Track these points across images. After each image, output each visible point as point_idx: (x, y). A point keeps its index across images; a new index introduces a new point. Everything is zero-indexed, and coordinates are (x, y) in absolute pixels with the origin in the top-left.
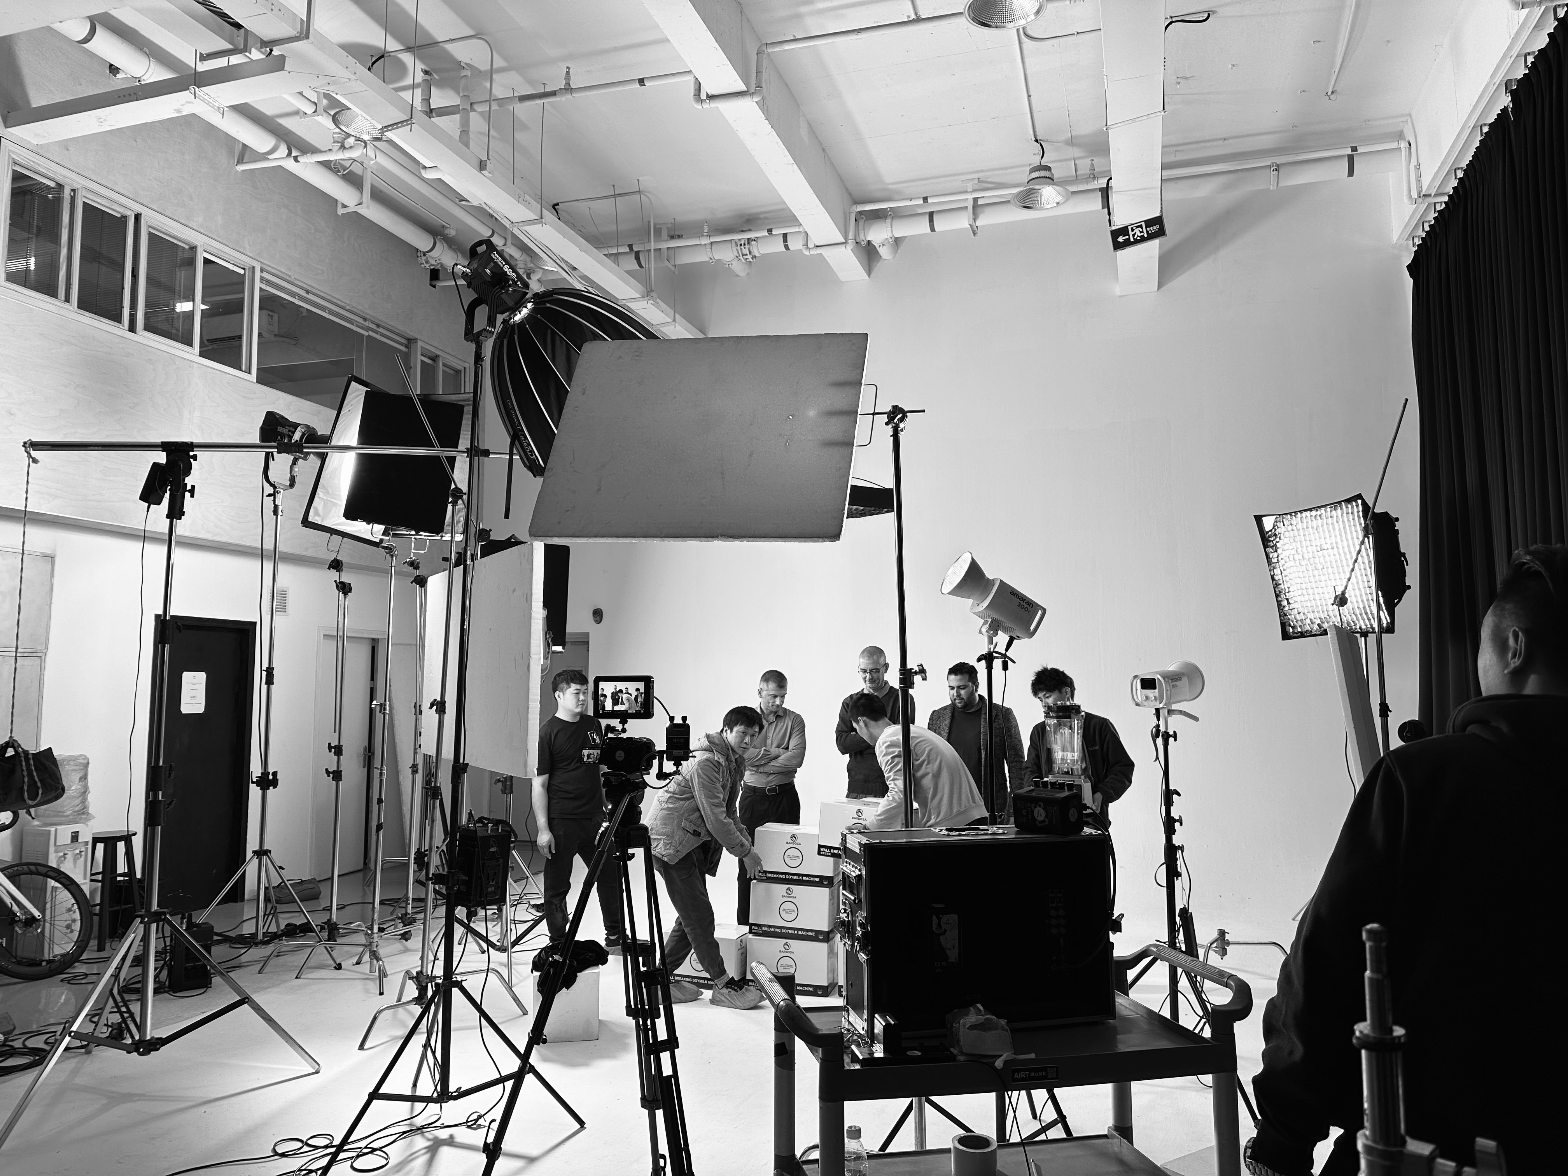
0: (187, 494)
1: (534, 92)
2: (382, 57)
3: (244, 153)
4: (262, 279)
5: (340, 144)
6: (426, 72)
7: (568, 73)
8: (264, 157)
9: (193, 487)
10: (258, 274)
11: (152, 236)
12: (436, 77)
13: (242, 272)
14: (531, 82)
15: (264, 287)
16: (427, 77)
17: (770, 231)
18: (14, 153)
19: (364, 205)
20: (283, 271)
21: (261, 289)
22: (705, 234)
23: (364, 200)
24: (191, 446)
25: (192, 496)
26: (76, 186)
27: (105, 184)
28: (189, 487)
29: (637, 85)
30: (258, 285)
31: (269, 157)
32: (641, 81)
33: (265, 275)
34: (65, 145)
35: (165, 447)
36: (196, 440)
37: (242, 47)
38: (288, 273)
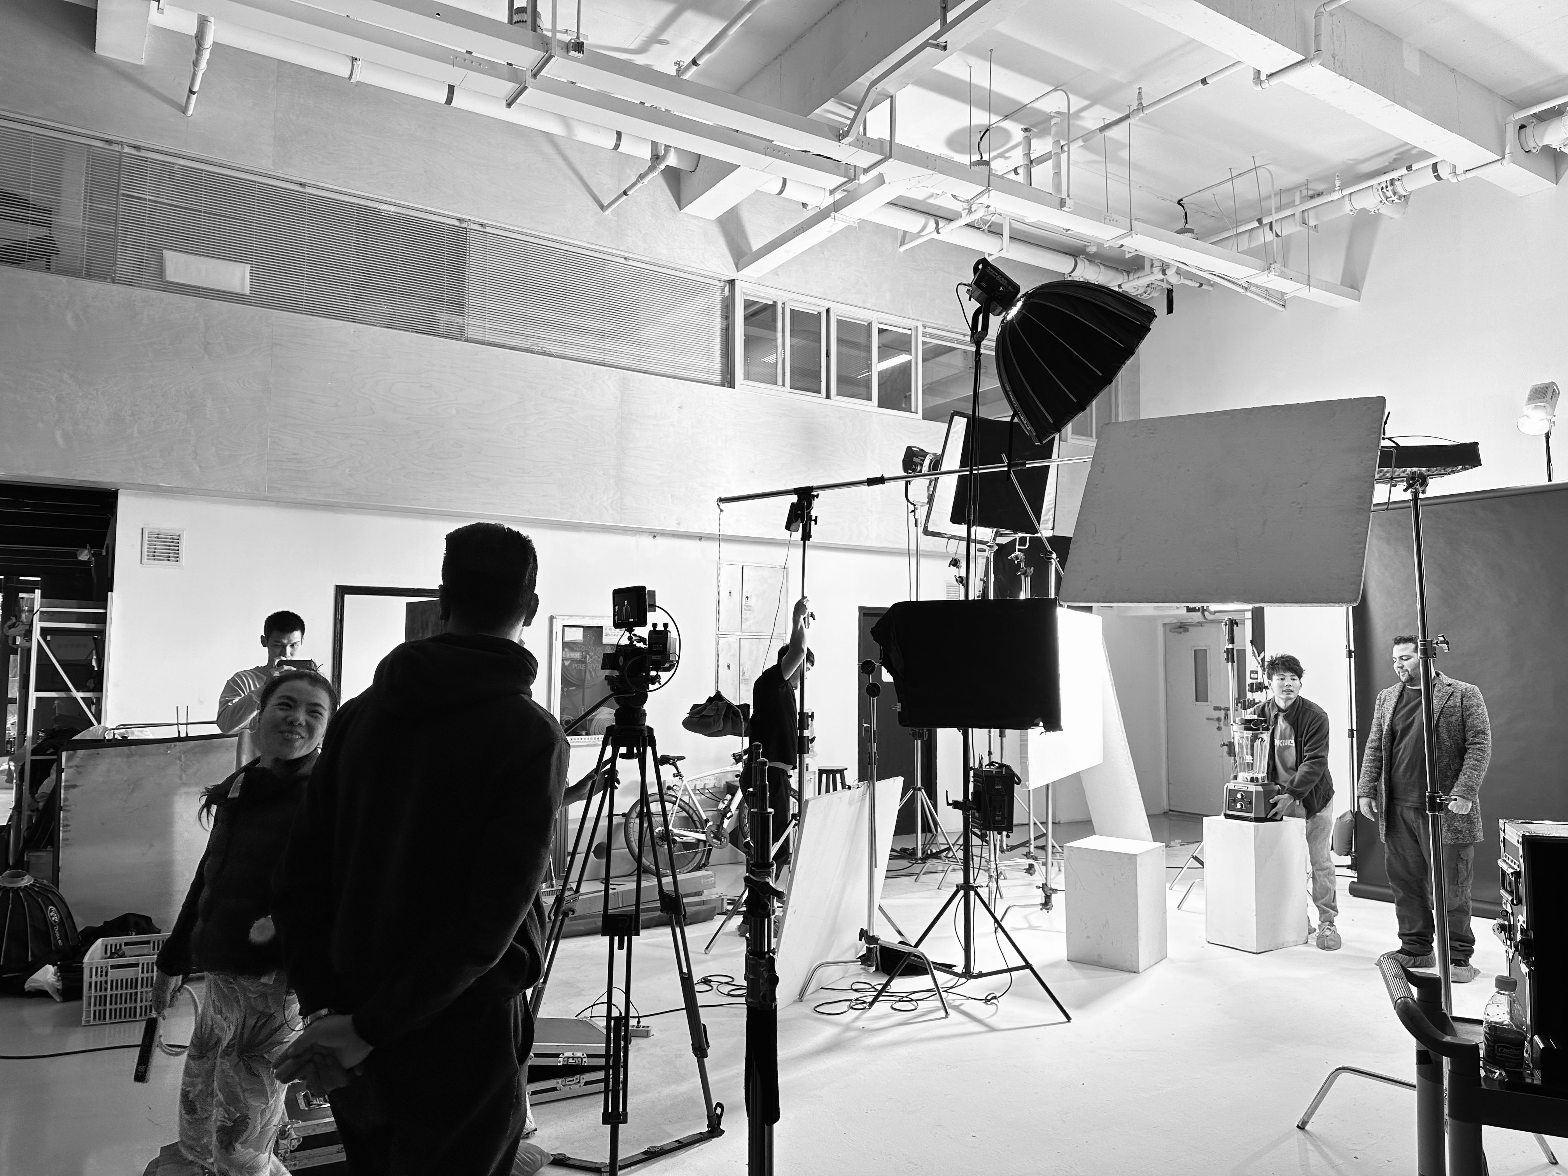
0: (813, 523)
1: (1121, 115)
2: (988, 130)
3: (904, 237)
4: (924, 335)
5: (967, 211)
6: (1026, 130)
7: (1140, 93)
8: (918, 235)
9: (816, 517)
10: (921, 329)
11: (838, 321)
12: (1036, 130)
13: (909, 332)
14: (1115, 108)
15: (927, 340)
16: (1027, 134)
17: (1409, 168)
18: (744, 288)
19: (1005, 250)
20: (941, 323)
21: (924, 343)
22: (1337, 189)
23: (1005, 246)
24: (811, 489)
25: (816, 524)
26: (784, 300)
27: (803, 293)
28: (814, 518)
29: (1201, 86)
30: (921, 339)
31: (922, 234)
32: (1204, 81)
33: (928, 330)
34: (775, 272)
35: (796, 491)
36: (815, 484)
37: (853, 177)
38: (945, 324)
